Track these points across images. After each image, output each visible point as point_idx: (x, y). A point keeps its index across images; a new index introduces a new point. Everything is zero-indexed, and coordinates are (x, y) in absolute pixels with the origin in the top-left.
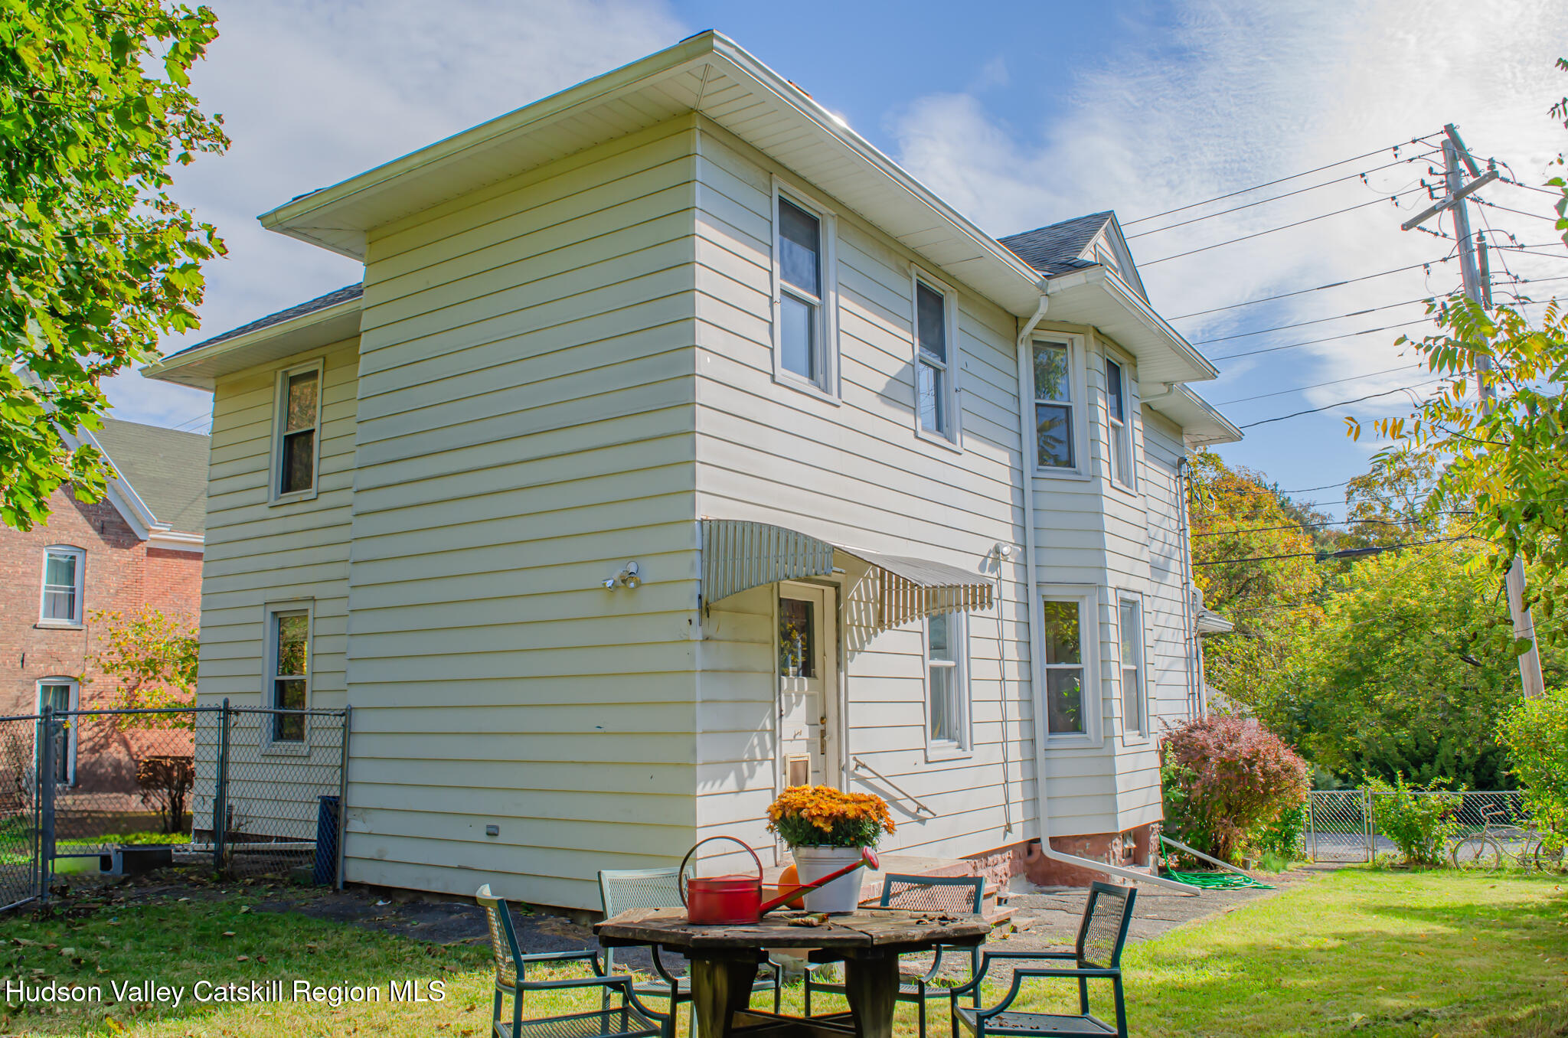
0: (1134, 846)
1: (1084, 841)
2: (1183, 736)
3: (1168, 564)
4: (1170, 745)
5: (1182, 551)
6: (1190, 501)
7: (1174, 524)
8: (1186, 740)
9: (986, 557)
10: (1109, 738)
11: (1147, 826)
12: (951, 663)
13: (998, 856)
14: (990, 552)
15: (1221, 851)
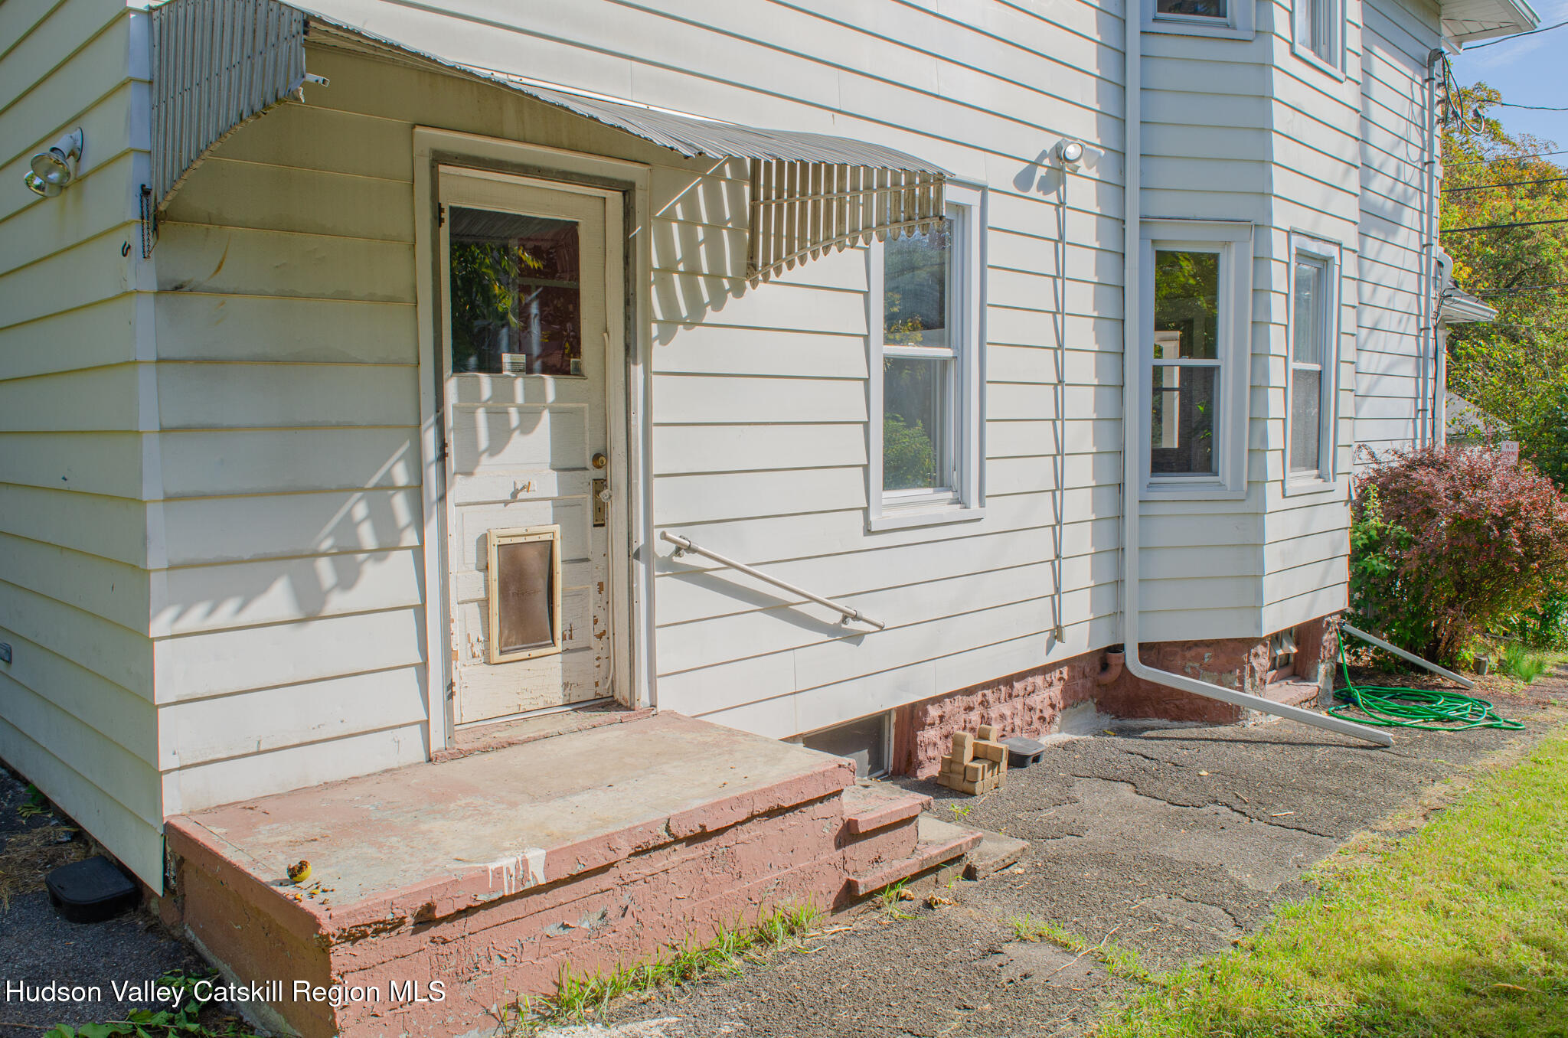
0: (1294, 650)
1: (1200, 650)
2: (1398, 475)
3: (1400, 214)
4: (1373, 490)
5: (1425, 196)
6: (1444, 121)
7: (1415, 154)
8: (1401, 484)
9: (1035, 164)
10: (1257, 483)
11: (1320, 620)
12: (946, 352)
13: (1039, 680)
14: (1043, 155)
15: (1441, 651)
